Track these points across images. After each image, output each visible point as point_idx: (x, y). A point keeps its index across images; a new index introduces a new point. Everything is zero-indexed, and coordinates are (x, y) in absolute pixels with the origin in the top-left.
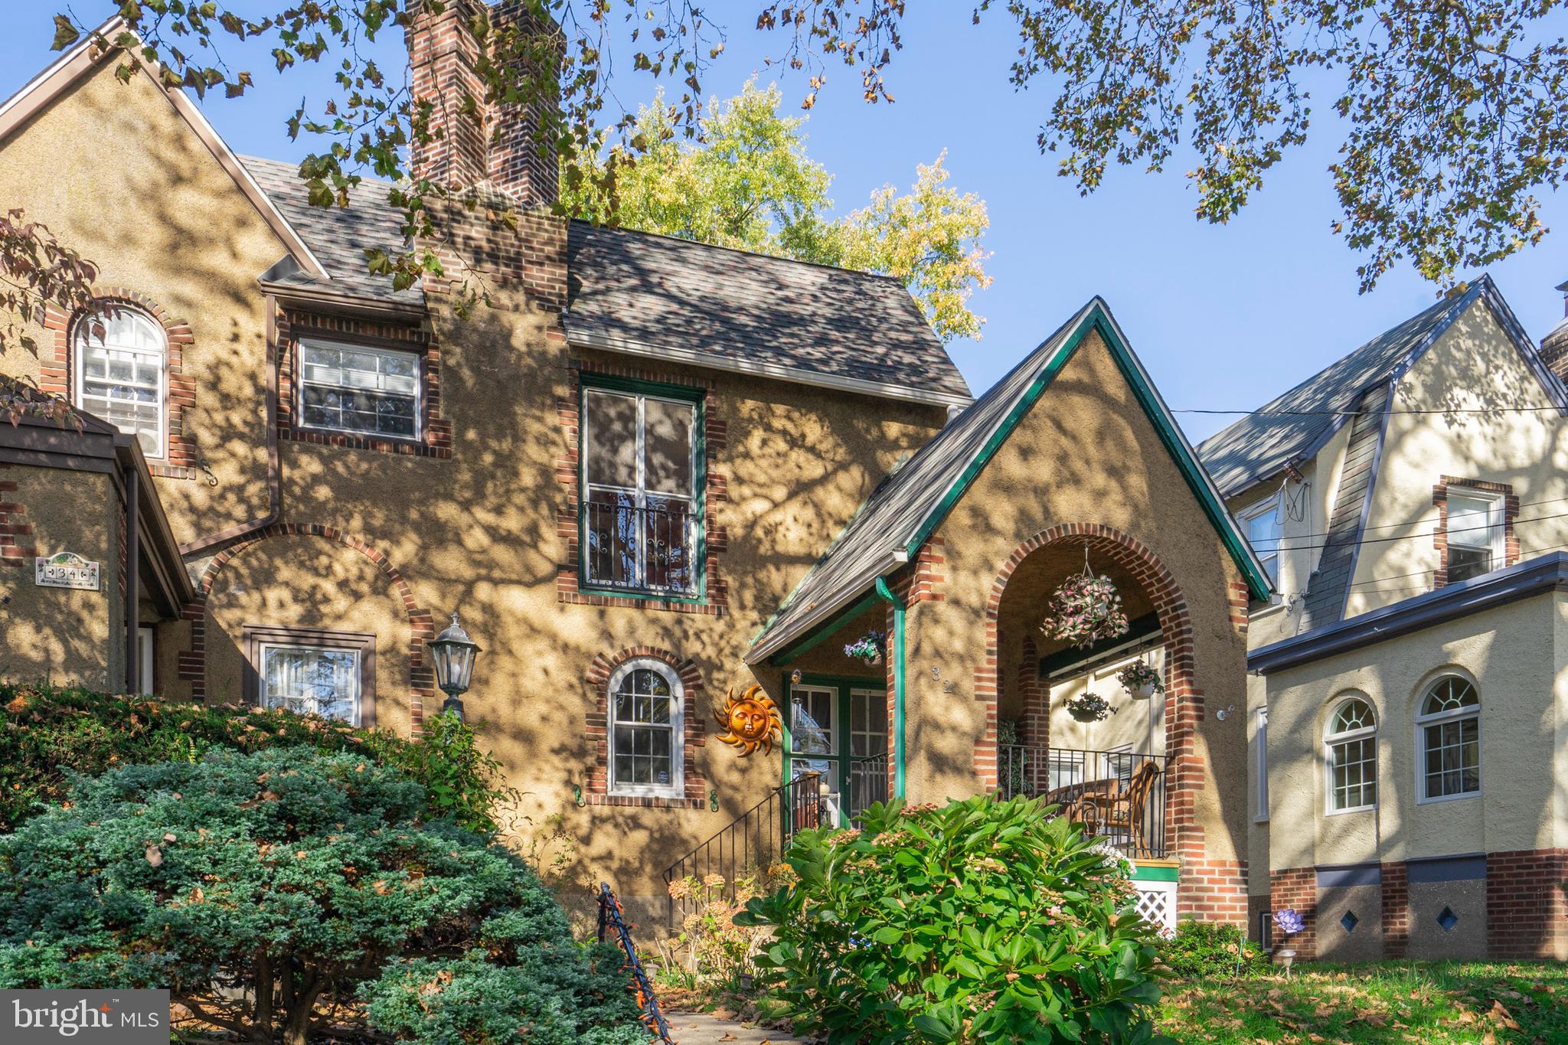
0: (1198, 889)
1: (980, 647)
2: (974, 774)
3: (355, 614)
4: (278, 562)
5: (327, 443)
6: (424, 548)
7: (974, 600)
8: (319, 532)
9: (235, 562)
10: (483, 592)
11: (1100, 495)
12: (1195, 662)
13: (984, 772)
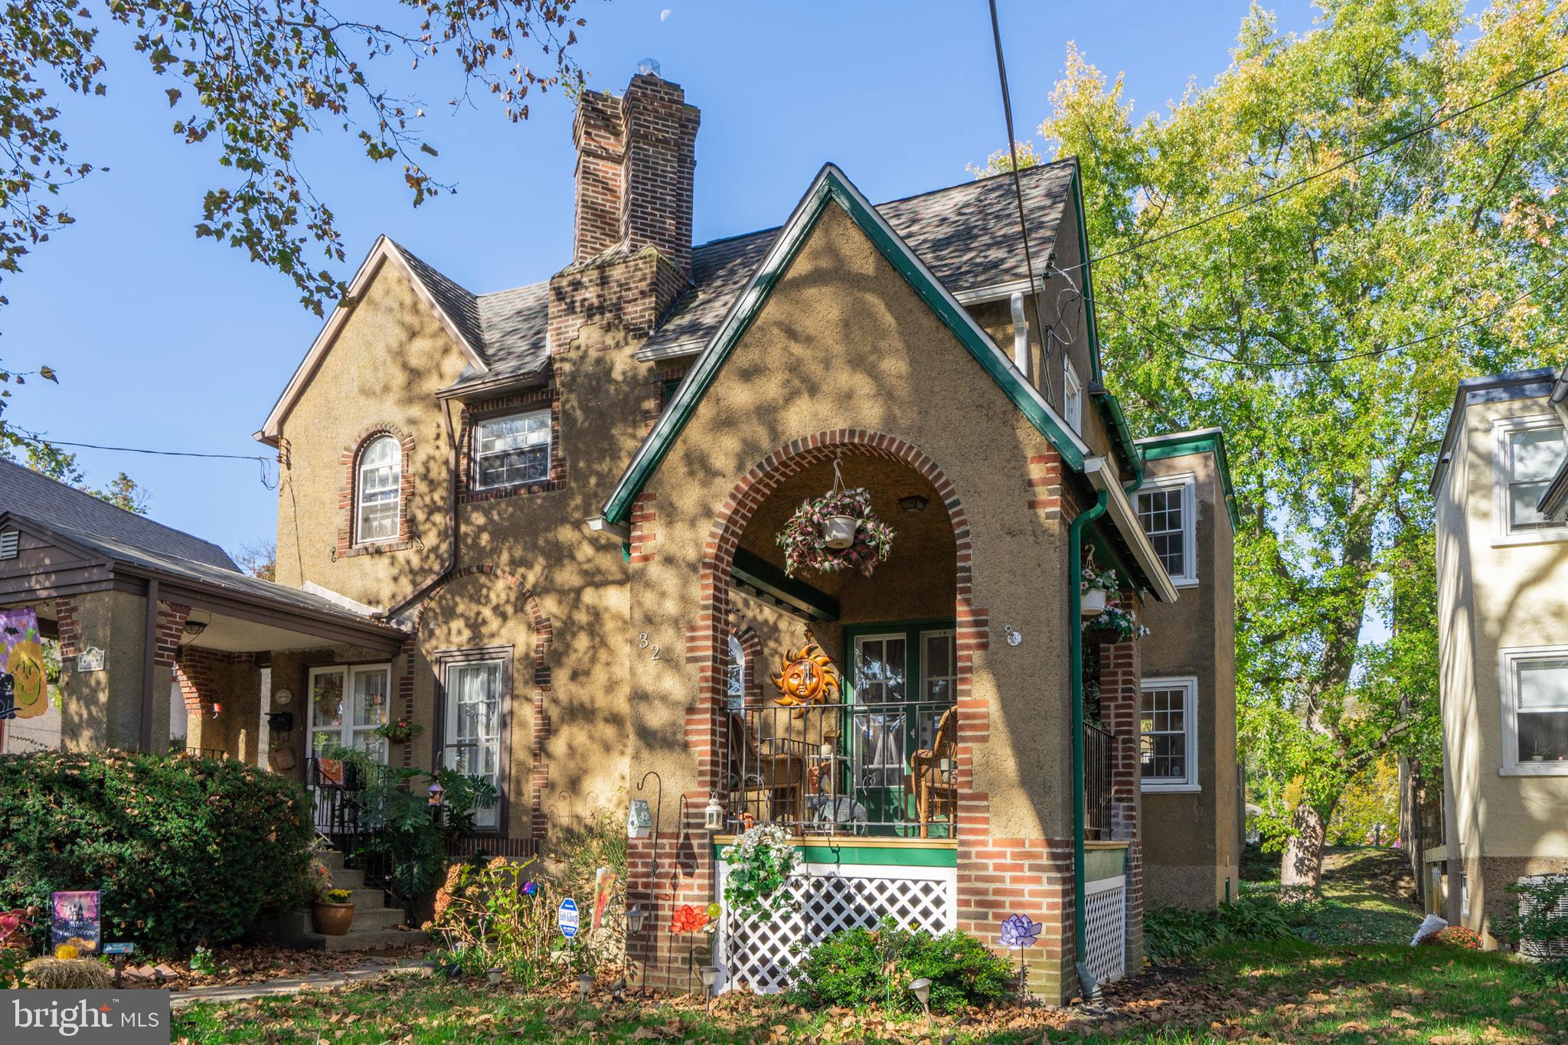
0: (978, 879)
1: (696, 603)
2: (686, 746)
3: (504, 631)
4: (458, 599)
5: (487, 499)
6: (549, 567)
7: (691, 554)
8: (481, 570)
9: (433, 604)
10: (589, 596)
11: (846, 398)
12: (974, 573)
13: (697, 744)
